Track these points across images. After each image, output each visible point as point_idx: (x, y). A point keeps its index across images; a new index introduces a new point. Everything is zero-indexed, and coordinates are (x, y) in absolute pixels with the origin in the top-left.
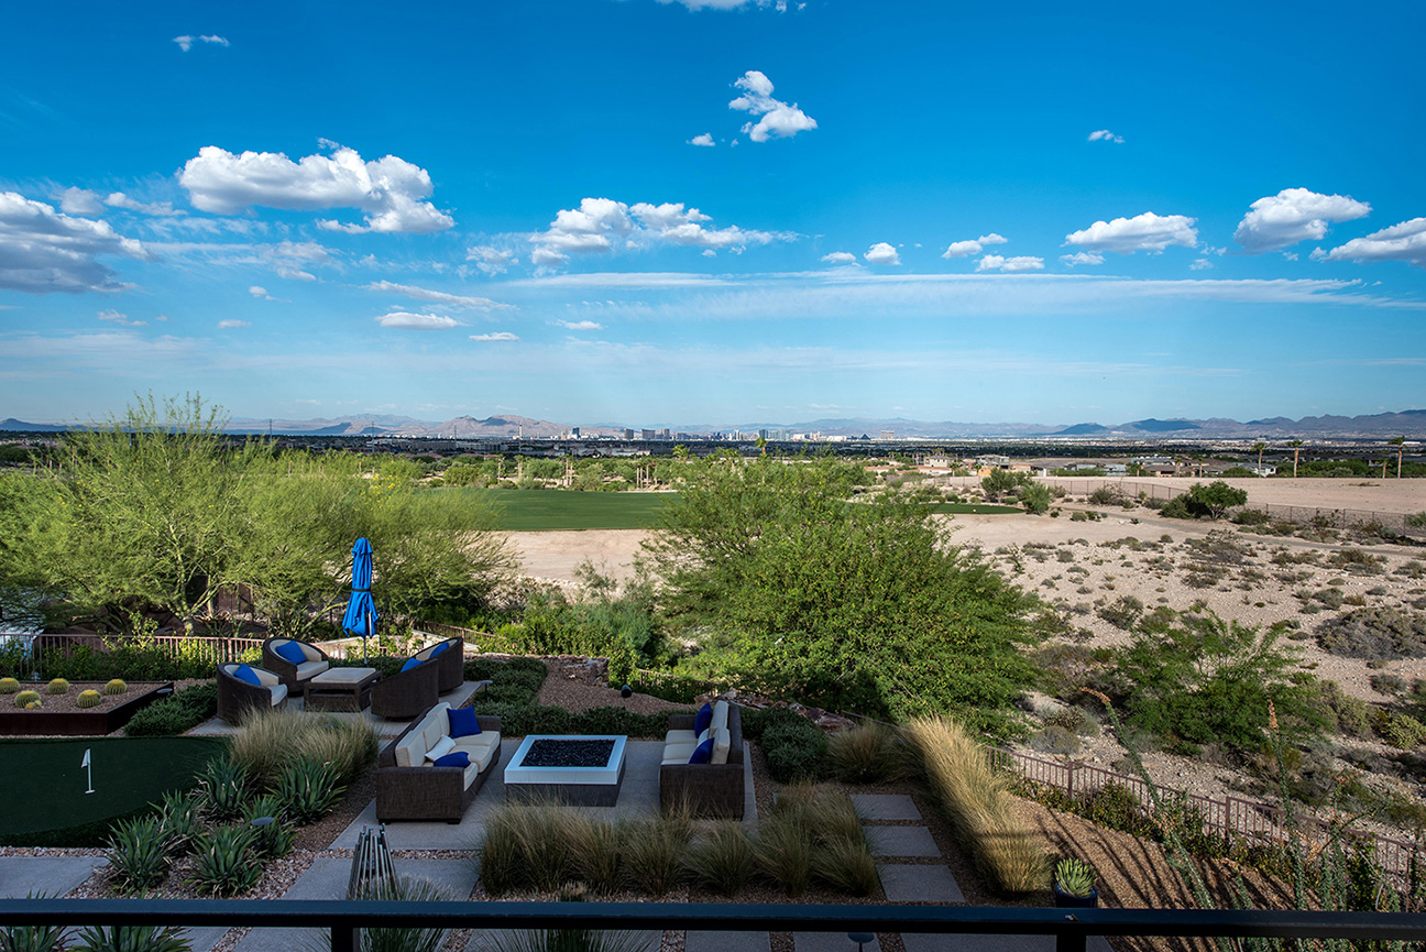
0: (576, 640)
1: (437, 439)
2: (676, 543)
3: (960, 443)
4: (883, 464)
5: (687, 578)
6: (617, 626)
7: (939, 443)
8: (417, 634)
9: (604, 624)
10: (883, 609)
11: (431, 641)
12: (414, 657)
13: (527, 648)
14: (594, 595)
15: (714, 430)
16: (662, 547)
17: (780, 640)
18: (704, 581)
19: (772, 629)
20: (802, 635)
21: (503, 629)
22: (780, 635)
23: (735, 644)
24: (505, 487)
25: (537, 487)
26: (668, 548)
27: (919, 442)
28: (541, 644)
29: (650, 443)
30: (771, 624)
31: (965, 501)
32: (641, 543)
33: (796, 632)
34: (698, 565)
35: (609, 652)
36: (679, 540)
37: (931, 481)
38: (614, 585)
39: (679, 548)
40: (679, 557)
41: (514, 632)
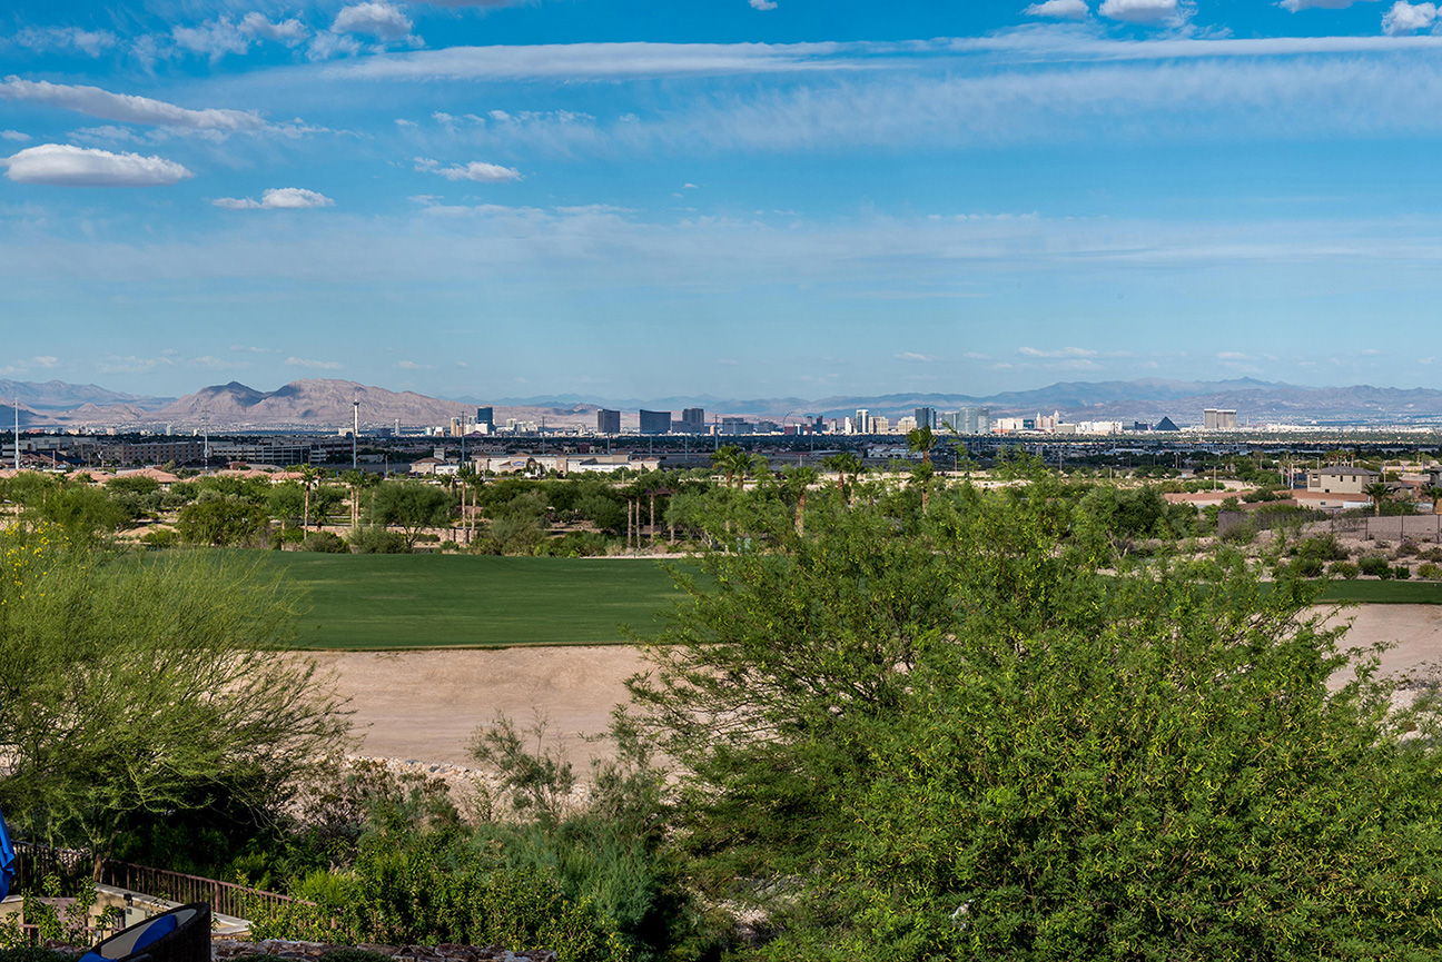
0: (481, 909)
1: (164, 438)
2: (712, 682)
3: (1395, 435)
4: (1210, 487)
5: (737, 766)
6: (576, 877)
7: (1342, 436)
8: (108, 895)
9: (547, 871)
10: (1210, 837)
11: (142, 909)
12: (97, 950)
13: (365, 927)
14: (520, 804)
15: (810, 410)
16: (681, 692)
17: (963, 909)
18: (781, 769)
19: (946, 883)
20: (1016, 898)
21: (309, 882)
22: (962, 896)
23: (856, 918)
24: (320, 548)
25: (394, 546)
26: (692, 695)
27: (1294, 435)
28: (397, 918)
29: (659, 443)
30: (943, 870)
31: (1404, 573)
32: (629, 683)
33: (1002, 891)
34: (766, 734)
35: (558, 936)
36: (720, 675)
37: (1323, 527)
38: (567, 779)
39: (719, 695)
40: (721, 716)
41: (334, 891)
